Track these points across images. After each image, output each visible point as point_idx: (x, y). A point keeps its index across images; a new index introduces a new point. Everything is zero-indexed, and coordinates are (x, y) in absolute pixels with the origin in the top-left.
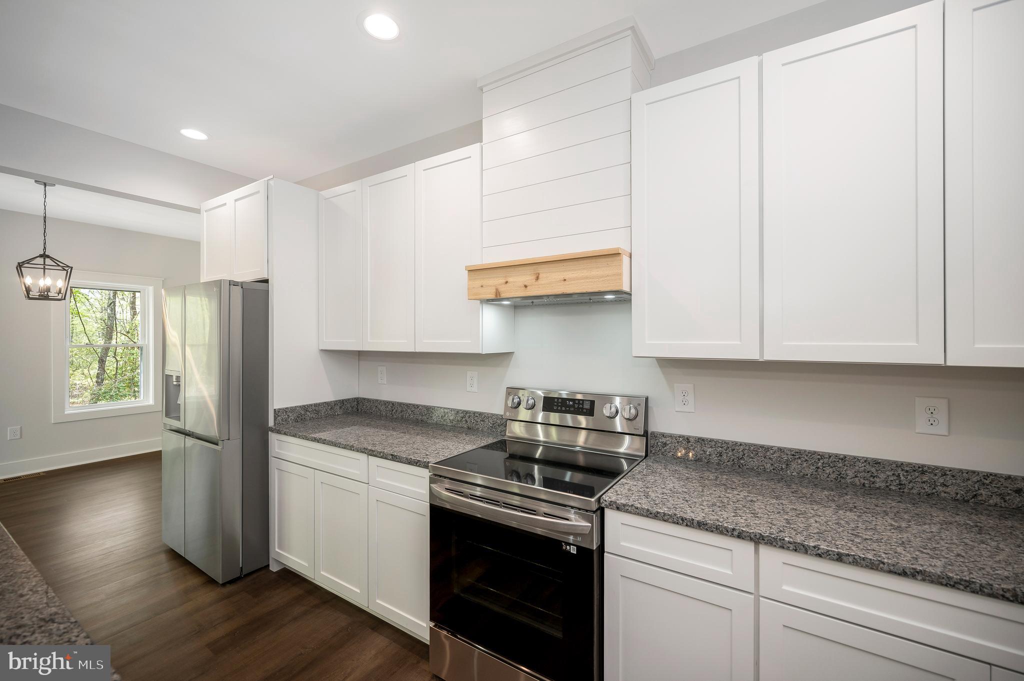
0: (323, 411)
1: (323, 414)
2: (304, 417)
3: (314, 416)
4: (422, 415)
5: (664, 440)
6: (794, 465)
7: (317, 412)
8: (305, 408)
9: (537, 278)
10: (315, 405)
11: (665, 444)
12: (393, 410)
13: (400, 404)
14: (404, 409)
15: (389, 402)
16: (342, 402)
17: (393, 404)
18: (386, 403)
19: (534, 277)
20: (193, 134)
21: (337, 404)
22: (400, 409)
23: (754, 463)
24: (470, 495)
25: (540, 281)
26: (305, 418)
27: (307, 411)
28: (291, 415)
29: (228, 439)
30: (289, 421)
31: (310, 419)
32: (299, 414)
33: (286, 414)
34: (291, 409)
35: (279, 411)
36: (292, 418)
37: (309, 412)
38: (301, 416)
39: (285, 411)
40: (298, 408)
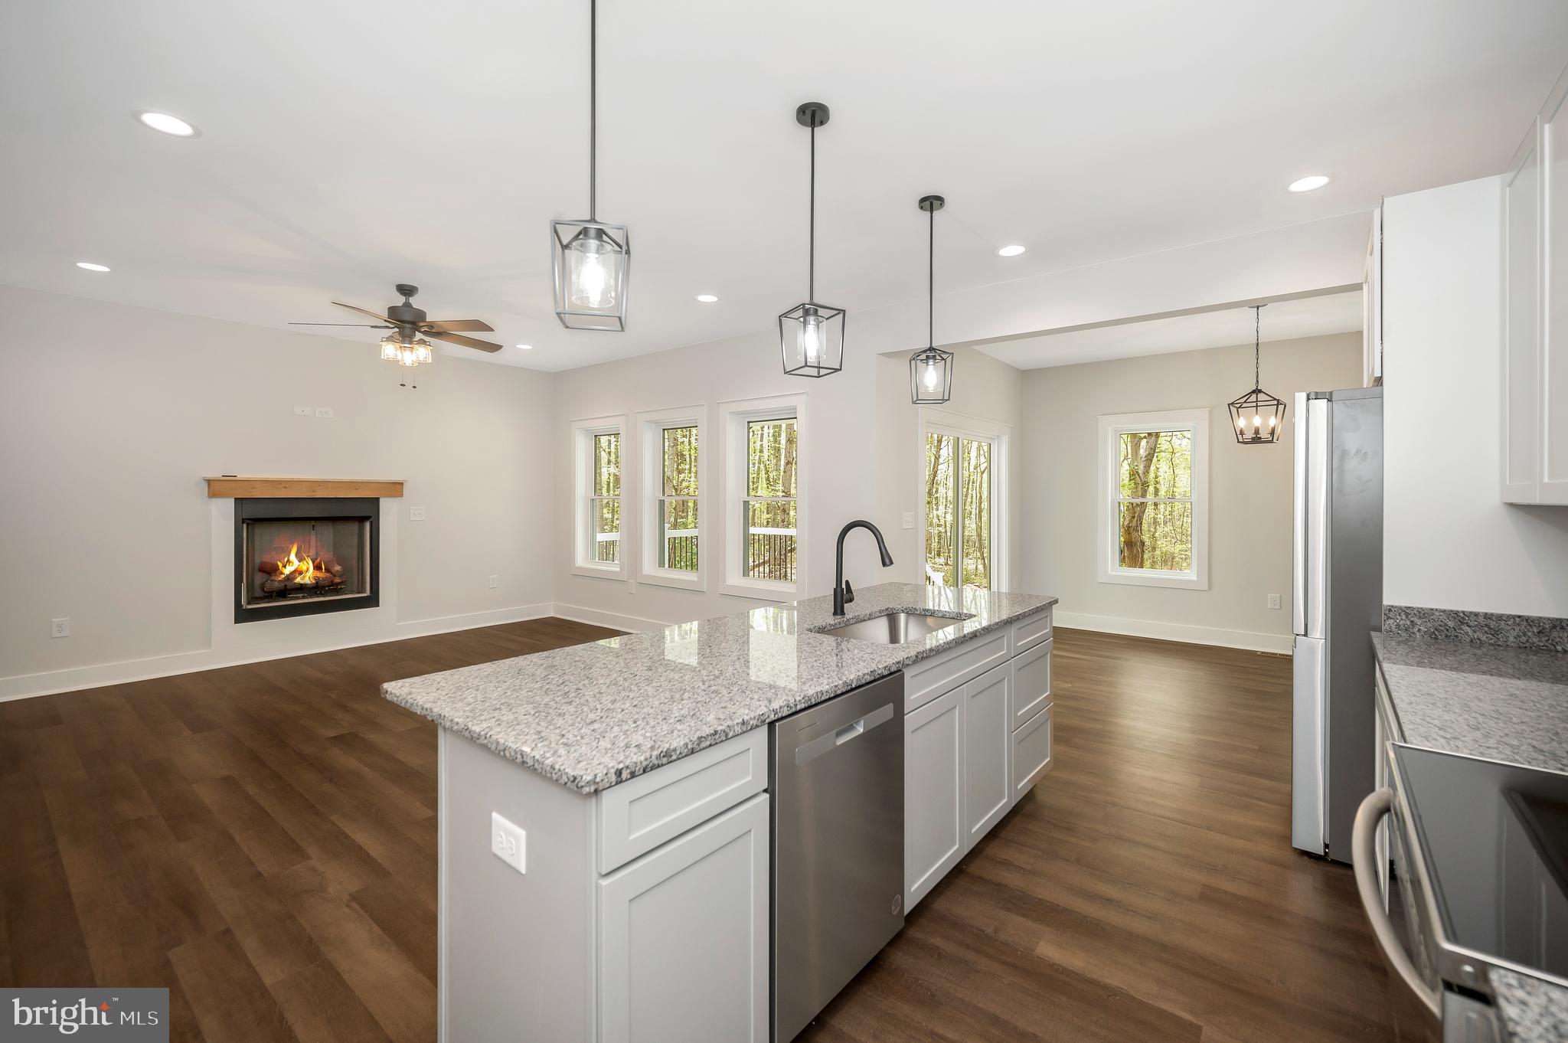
0: (1513, 633)
1: (1511, 639)
2: (1454, 633)
3: (1483, 638)
7: (1495, 632)
8: (1460, 617)
10: (1488, 616)
26: (1456, 636)
27: (1463, 623)
28: (1415, 619)
29: (1306, 635)
30: (1413, 633)
31: (1471, 641)
32: (1440, 626)
33: (1407, 617)
34: (1420, 612)
35: (1390, 610)
36: (1422, 628)
37: (1469, 626)
38: (1447, 630)
39: (1406, 611)
40: (1437, 614)
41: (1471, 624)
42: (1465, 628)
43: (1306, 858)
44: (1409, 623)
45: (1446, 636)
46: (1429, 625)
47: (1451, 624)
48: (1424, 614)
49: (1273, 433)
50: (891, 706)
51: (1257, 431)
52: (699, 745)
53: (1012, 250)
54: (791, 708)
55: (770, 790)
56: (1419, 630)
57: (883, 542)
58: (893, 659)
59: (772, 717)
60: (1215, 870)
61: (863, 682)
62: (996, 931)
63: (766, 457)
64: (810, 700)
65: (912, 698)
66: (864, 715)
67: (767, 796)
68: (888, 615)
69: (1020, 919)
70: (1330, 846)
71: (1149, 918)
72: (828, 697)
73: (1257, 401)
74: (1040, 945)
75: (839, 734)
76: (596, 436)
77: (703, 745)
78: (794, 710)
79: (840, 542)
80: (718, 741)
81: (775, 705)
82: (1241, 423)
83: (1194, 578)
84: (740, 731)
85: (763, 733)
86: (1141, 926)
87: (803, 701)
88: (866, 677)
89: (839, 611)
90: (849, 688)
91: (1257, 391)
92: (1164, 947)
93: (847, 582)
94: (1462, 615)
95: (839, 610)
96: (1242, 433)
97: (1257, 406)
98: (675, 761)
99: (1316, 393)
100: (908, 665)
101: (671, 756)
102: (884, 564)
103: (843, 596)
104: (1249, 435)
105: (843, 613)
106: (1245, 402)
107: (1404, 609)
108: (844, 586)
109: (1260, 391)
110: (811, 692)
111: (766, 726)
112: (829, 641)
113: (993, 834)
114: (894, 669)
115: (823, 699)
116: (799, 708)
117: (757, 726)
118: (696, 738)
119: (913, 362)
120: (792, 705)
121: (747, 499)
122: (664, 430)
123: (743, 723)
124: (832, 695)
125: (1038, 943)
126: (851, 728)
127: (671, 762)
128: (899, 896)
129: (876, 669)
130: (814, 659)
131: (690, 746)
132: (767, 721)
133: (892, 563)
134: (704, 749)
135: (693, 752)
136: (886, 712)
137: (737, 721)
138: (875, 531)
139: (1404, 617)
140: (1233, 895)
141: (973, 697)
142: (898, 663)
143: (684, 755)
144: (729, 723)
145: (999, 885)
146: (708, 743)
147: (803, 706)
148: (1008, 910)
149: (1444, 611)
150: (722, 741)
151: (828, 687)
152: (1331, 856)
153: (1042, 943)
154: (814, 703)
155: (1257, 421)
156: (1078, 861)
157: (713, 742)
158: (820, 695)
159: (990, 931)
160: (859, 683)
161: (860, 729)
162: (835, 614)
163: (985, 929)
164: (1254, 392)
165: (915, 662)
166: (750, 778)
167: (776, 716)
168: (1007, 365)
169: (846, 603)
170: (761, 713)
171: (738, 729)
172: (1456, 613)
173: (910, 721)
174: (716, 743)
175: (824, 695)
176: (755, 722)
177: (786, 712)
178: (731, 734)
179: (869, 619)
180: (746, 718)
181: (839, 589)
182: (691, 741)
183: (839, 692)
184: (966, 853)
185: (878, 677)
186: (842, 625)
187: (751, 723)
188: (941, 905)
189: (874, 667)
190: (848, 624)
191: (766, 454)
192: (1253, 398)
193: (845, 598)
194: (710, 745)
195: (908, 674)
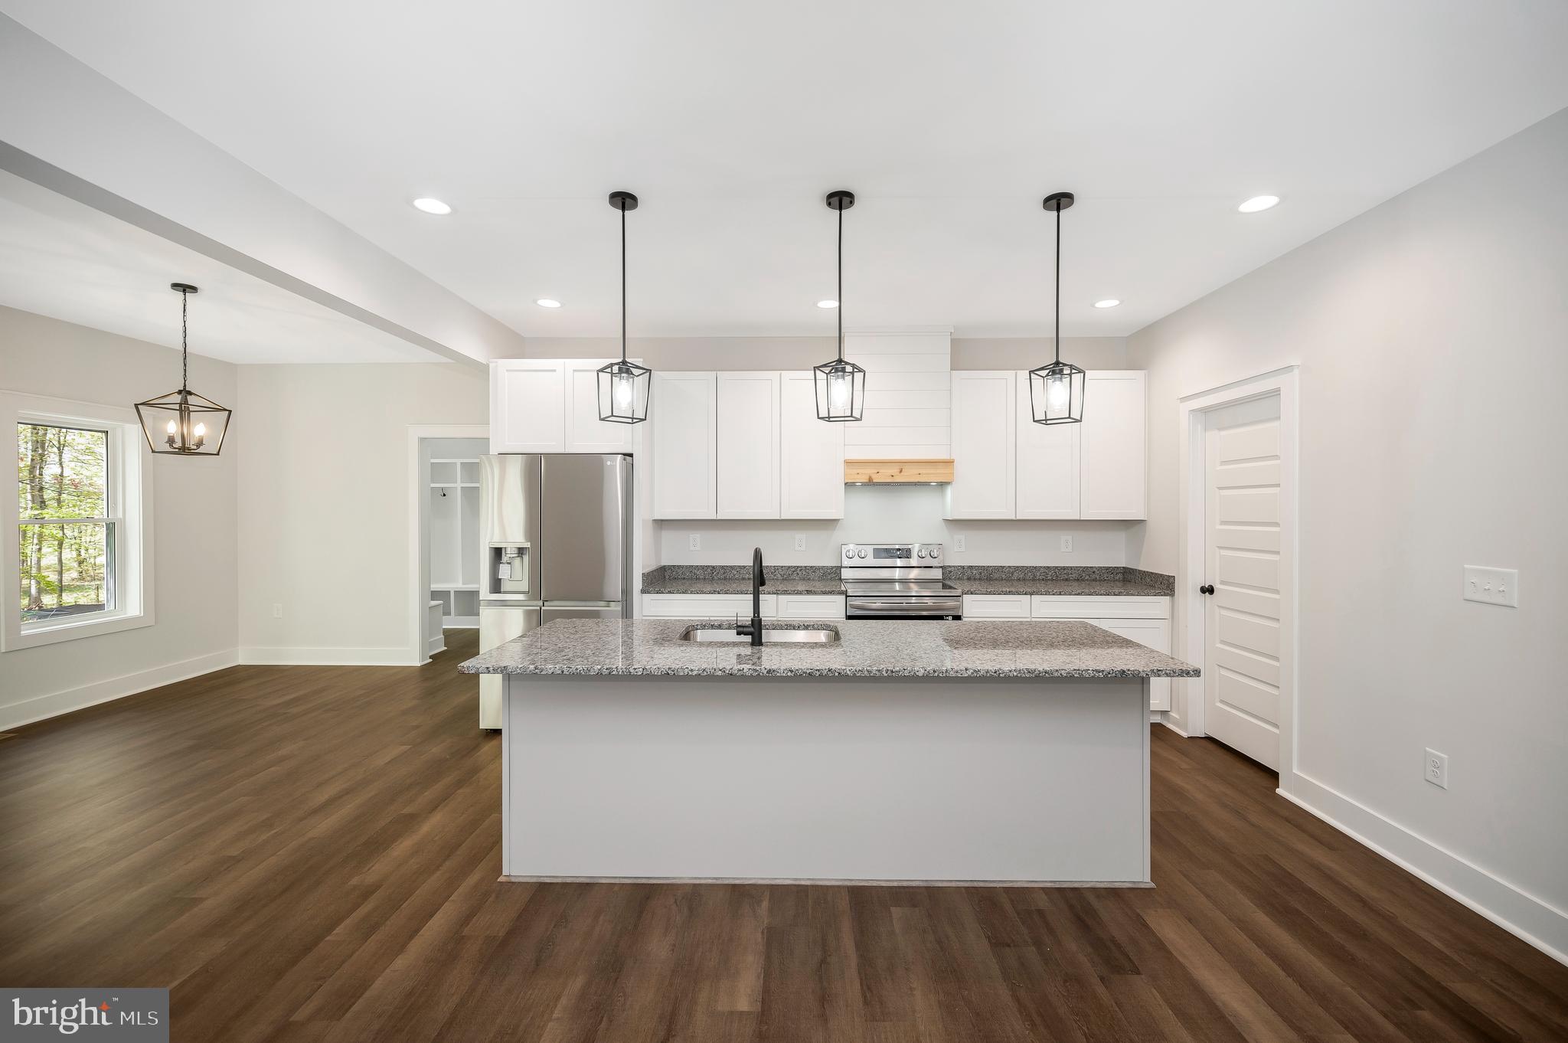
5: (950, 569)
6: (1015, 574)
9: (901, 472)
11: (951, 572)
19: (899, 471)
20: (549, 303)
23: (996, 576)
25: (902, 473)
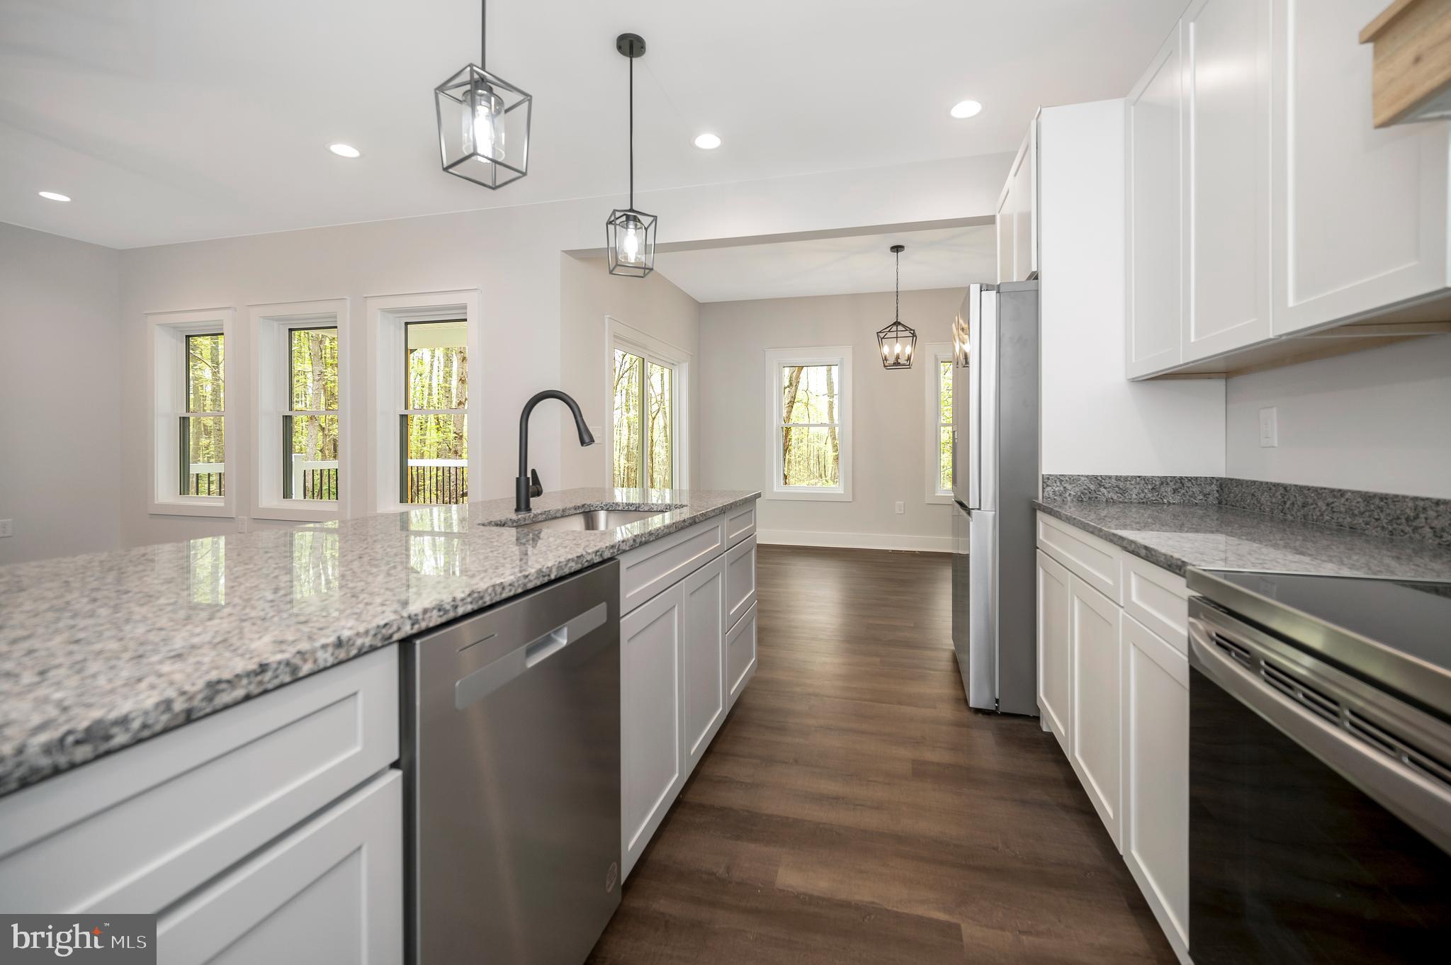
0: (1135, 491)
1: (1134, 496)
2: (1095, 495)
3: (1115, 498)
4: (1354, 515)
7: (1123, 492)
8: (1099, 481)
10: (1118, 478)
12: (1285, 503)
13: (1301, 489)
14: (1310, 501)
15: (1276, 485)
16: (1181, 483)
17: (1286, 488)
18: (1271, 487)
21: (1167, 484)
22: (1300, 500)
24: (1267, 663)
26: (1096, 498)
27: (1101, 486)
28: (1069, 487)
29: (979, 509)
30: (1066, 498)
31: (1107, 501)
32: (1085, 489)
33: (1061, 484)
34: (1070, 479)
35: (1048, 479)
36: (1072, 492)
37: (1104, 488)
38: (1090, 493)
39: (1060, 479)
40: (1083, 479)
41: (1107, 486)
42: (1102, 489)
43: (980, 715)
44: (1062, 489)
45: (1089, 498)
46: (1077, 490)
47: (1092, 487)
48: (1073, 480)
49: (909, 359)
50: (603, 606)
51: (898, 357)
52: (210, 699)
53: (708, 141)
54: (446, 612)
55: (404, 763)
56: (1070, 494)
57: (581, 416)
58: (605, 543)
59: (407, 630)
60: (917, 742)
61: (567, 571)
62: (728, 869)
63: (435, 401)
64: (482, 598)
65: (628, 596)
66: (567, 620)
67: (397, 774)
68: (584, 512)
69: (752, 846)
70: (1000, 701)
71: (877, 808)
72: (512, 593)
73: (897, 331)
74: (779, 873)
75: (530, 652)
76: (188, 337)
77: (225, 698)
78: (451, 615)
79: (525, 416)
80: (270, 686)
81: (415, 608)
82: (886, 350)
83: (841, 491)
84: (331, 661)
85: (389, 659)
86: (871, 820)
87: (469, 600)
88: (572, 564)
89: (523, 506)
90: (546, 579)
91: (897, 323)
92: (899, 839)
93: (534, 472)
94: (1100, 478)
95: (523, 504)
96: (886, 359)
97: (897, 337)
98: (124, 747)
99: (987, 285)
100: (624, 551)
101: (108, 738)
102: (583, 443)
103: (528, 487)
104: (891, 361)
105: (528, 509)
106: (889, 331)
107: (1059, 477)
108: (529, 475)
109: (899, 323)
110: (483, 584)
111: (395, 648)
112: (510, 533)
113: (711, 751)
114: (607, 555)
115: (504, 595)
116: (461, 611)
117: (373, 649)
118: (200, 684)
119: (611, 227)
120: (448, 607)
121: (405, 412)
122: (291, 330)
123: (339, 644)
124: (520, 590)
125: (777, 872)
126: (548, 641)
127: (108, 753)
128: (615, 864)
129: (584, 553)
130: (489, 550)
131: (179, 706)
132: (396, 637)
133: (592, 441)
134: (226, 707)
135: (190, 718)
136: (595, 617)
137: (324, 641)
138: (569, 401)
139: (1059, 484)
140: (938, 764)
141: (691, 594)
142: (613, 547)
143: (158, 728)
144: (304, 646)
145: (722, 809)
146: (239, 693)
147: (469, 608)
148: (738, 838)
149: (1087, 476)
150: (282, 685)
151: (512, 577)
152: (1001, 710)
153: (781, 871)
154: (488, 603)
155: (898, 349)
156: (796, 761)
157: (254, 689)
158: (499, 590)
159: (721, 871)
160: (561, 573)
161: (562, 641)
162: (518, 510)
163: (715, 871)
164: (894, 324)
165: (632, 548)
166: (357, 749)
167: (416, 627)
168: (688, 295)
169: (532, 497)
170: (382, 623)
171: (326, 657)
172: (1096, 477)
173: (627, 626)
174: (266, 692)
175: (507, 590)
176: (367, 641)
177: (435, 619)
178: (306, 668)
179: (562, 517)
180: (346, 634)
181: (523, 478)
182: (183, 693)
183: (530, 586)
184: (685, 780)
185: (586, 564)
186: (527, 522)
187: (359, 642)
188: (661, 853)
189: (580, 551)
190: (535, 522)
191: (435, 397)
192: (894, 328)
193: (530, 490)
194: (248, 698)
195: (625, 562)
